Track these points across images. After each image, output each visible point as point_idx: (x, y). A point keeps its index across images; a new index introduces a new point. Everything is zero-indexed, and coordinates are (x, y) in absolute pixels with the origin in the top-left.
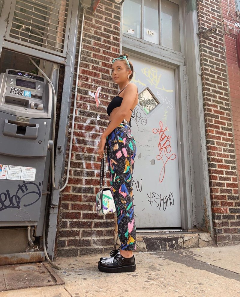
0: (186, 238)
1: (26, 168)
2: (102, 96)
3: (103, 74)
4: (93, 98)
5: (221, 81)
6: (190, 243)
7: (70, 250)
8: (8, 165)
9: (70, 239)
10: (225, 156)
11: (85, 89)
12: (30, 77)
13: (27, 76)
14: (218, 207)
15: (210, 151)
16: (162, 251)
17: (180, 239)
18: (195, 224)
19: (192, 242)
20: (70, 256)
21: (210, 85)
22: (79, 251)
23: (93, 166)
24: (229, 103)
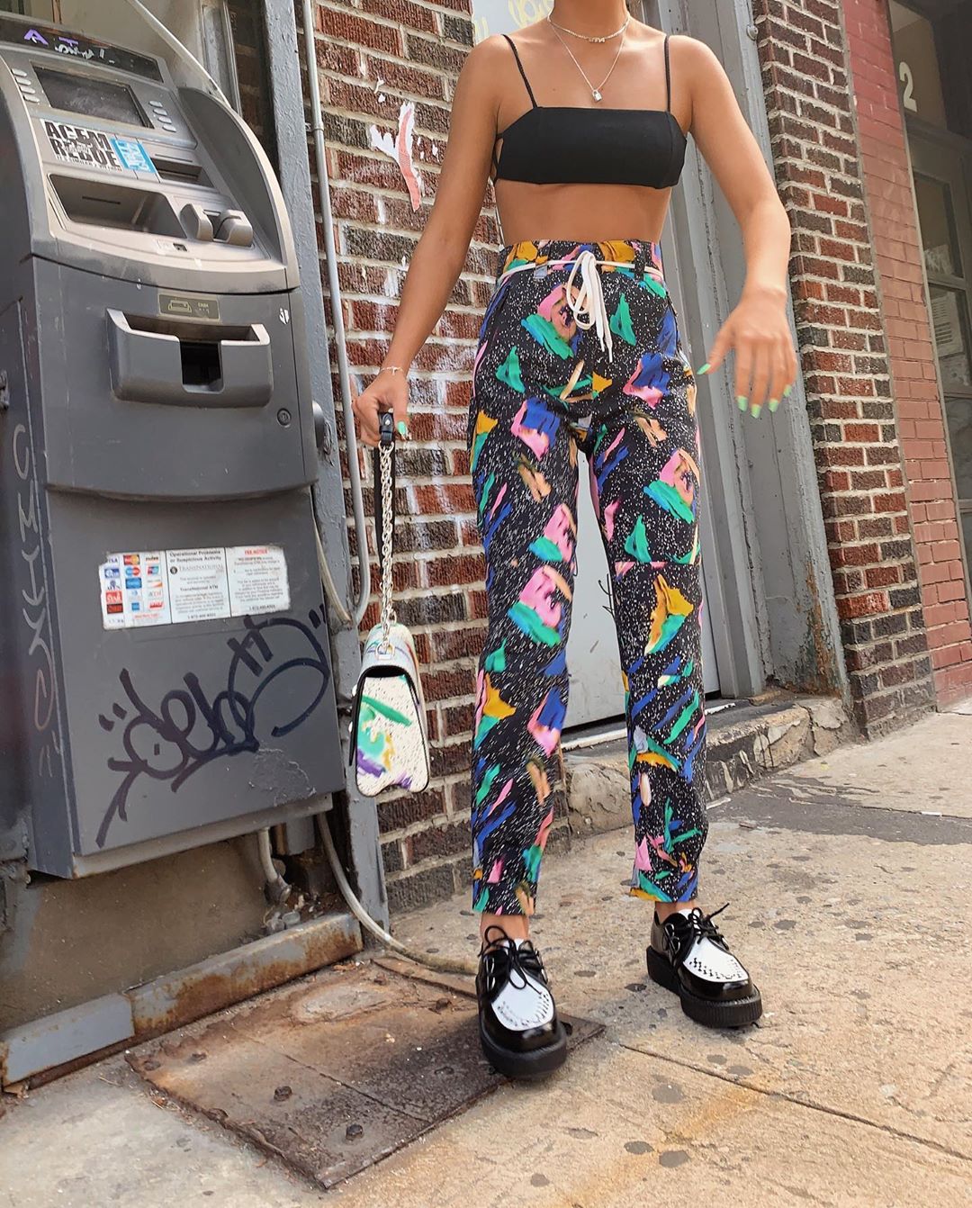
0: (775, 734)
1: (240, 552)
2: (425, 150)
3: (413, 33)
4: (394, 164)
5: (827, 63)
6: (789, 747)
7: (422, 879)
8: (162, 553)
9: (415, 832)
10: (863, 388)
11: (351, 116)
12: (91, 54)
13: (76, 51)
14: (859, 595)
15: (817, 373)
16: (717, 798)
17: (757, 742)
18: (770, 673)
19: (795, 743)
20: (426, 903)
21: (793, 84)
22: (456, 873)
23: (444, 499)
24: (855, 163)
